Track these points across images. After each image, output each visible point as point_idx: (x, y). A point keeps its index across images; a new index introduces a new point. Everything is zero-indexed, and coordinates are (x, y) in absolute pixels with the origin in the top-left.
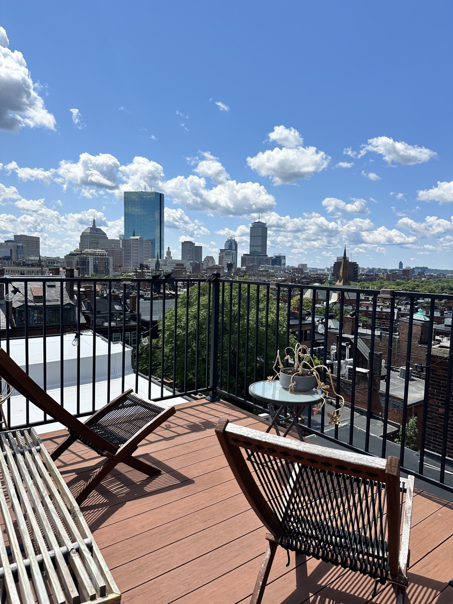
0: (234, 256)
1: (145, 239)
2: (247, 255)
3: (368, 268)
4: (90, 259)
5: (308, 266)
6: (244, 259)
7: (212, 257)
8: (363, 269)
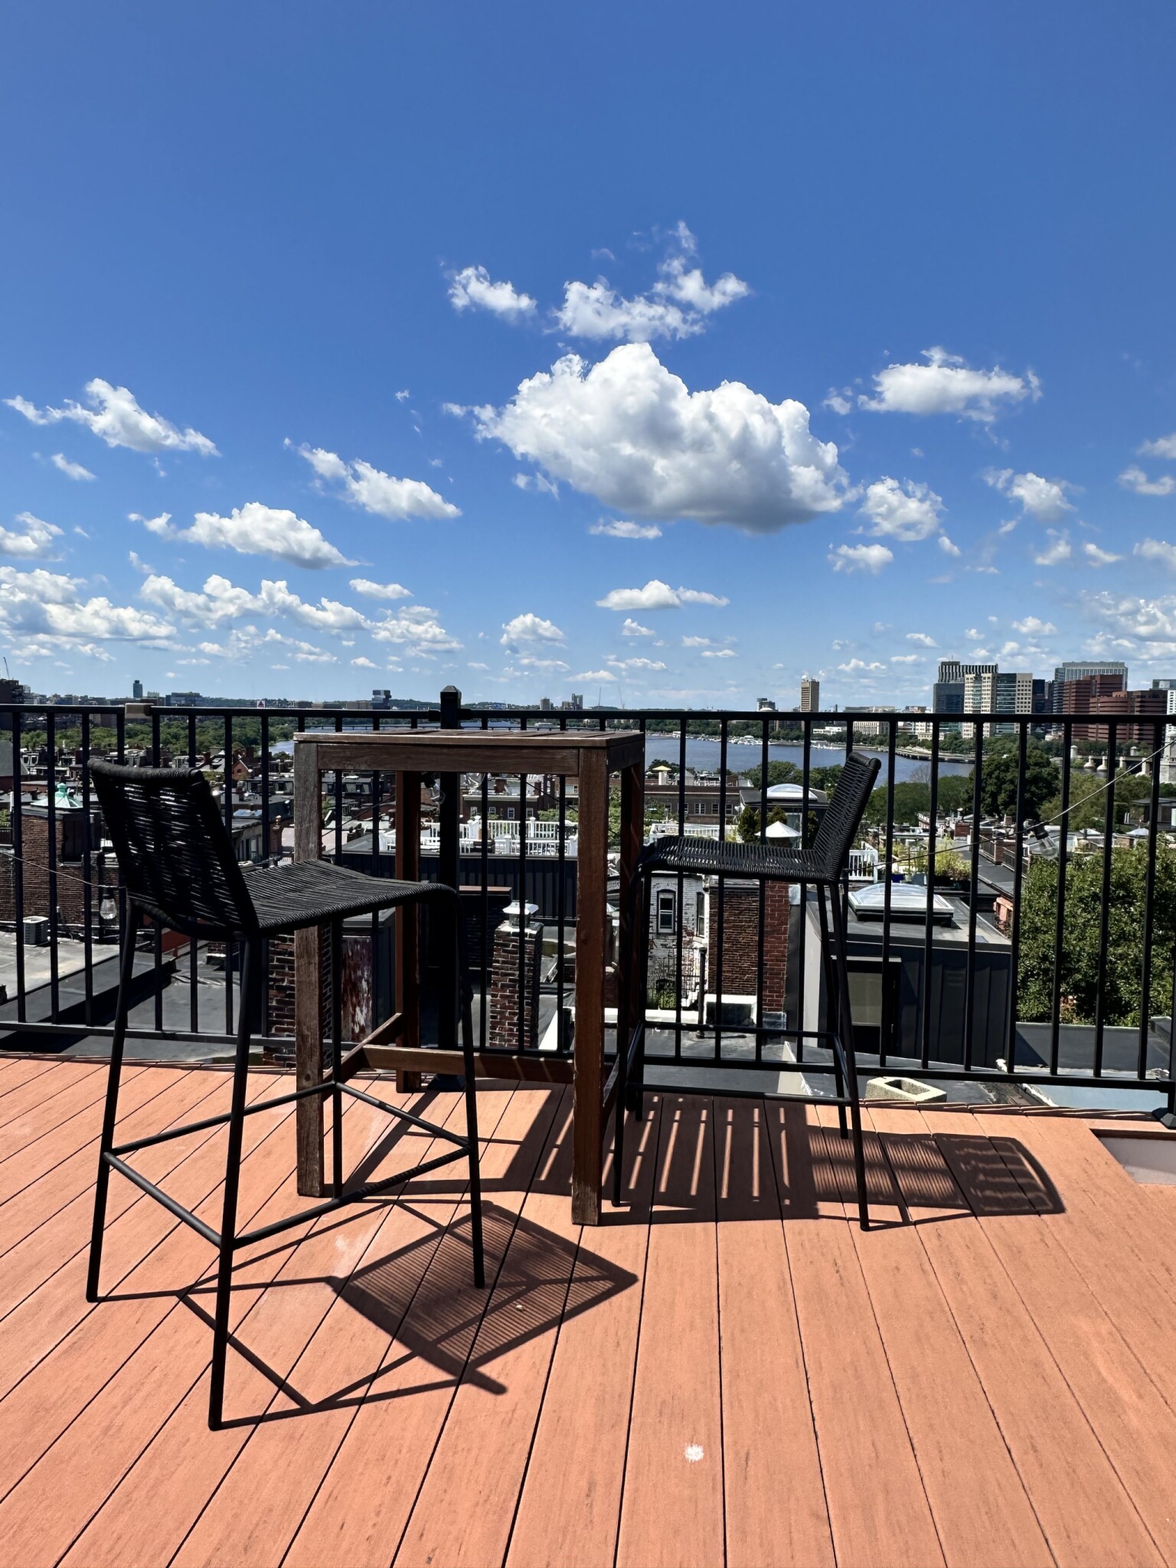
8: (43, 698)
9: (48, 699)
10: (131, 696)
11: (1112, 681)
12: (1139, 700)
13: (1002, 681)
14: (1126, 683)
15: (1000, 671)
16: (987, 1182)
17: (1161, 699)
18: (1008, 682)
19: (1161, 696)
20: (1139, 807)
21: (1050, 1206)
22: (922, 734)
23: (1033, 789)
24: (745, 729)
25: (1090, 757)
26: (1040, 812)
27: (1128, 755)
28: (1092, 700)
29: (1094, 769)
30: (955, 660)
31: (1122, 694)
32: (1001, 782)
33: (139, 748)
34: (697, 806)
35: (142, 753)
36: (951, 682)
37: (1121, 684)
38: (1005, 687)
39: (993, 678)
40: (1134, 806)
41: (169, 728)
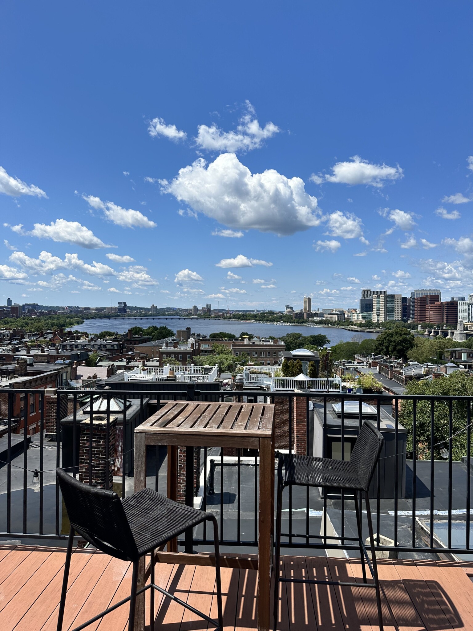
10: (6, 305)
11: (435, 298)
12: (446, 305)
13: (389, 298)
14: (441, 299)
15: (388, 294)
16: (428, 609)
17: (455, 305)
18: (391, 298)
19: (455, 304)
20: (448, 352)
21: (457, 623)
22: (355, 320)
23: (404, 344)
24: (280, 319)
25: (427, 330)
26: (407, 354)
27: (442, 329)
28: (427, 306)
29: (429, 335)
30: (369, 289)
31: (439, 303)
32: (390, 341)
33: (11, 329)
34: (261, 353)
35: (11, 332)
36: (367, 298)
37: (439, 299)
38: (390, 300)
39: (385, 296)
40: (446, 352)
41: (24, 320)
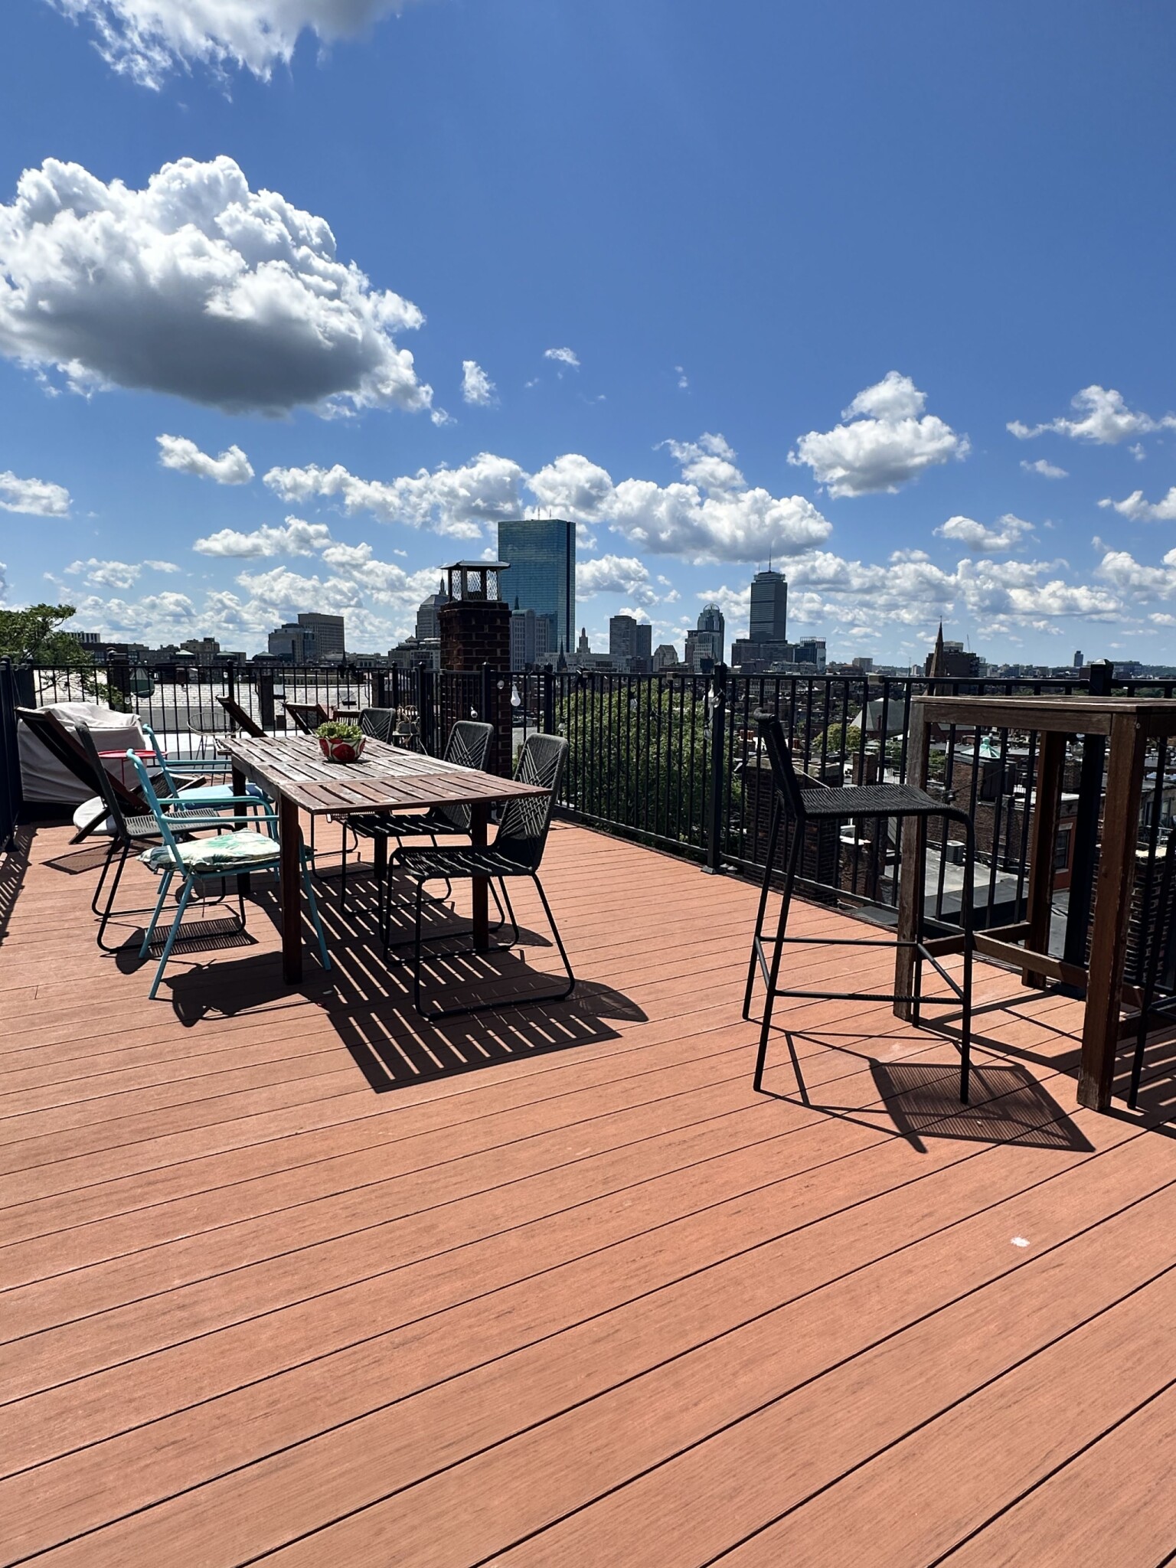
0: (716, 643)
1: (538, 614)
2: (744, 641)
3: (1006, 665)
4: (434, 655)
5: (874, 663)
6: (739, 648)
7: (671, 647)
8: (995, 668)
9: (999, 669)
10: (1072, 665)
